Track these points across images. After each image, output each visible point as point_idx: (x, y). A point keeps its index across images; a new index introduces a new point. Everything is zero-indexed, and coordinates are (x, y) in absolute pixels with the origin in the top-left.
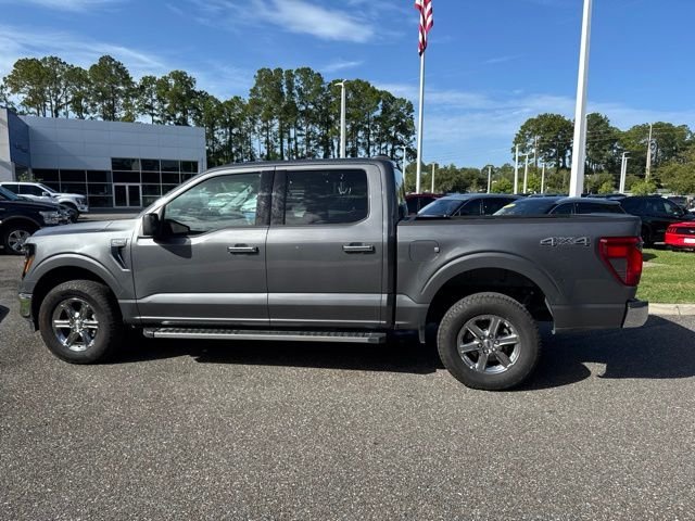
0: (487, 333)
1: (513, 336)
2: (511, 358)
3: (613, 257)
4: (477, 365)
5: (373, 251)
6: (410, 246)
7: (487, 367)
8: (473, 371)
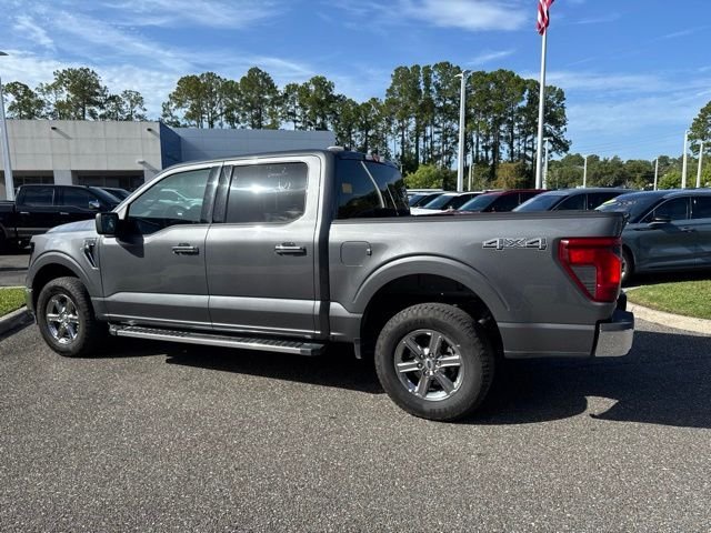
0: (426, 351)
1: (456, 357)
2: (455, 384)
3: (575, 264)
4: (417, 389)
5: (303, 252)
6: (342, 247)
7: (428, 392)
8: (412, 395)
